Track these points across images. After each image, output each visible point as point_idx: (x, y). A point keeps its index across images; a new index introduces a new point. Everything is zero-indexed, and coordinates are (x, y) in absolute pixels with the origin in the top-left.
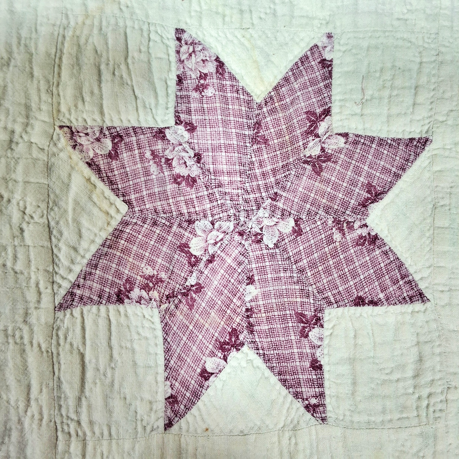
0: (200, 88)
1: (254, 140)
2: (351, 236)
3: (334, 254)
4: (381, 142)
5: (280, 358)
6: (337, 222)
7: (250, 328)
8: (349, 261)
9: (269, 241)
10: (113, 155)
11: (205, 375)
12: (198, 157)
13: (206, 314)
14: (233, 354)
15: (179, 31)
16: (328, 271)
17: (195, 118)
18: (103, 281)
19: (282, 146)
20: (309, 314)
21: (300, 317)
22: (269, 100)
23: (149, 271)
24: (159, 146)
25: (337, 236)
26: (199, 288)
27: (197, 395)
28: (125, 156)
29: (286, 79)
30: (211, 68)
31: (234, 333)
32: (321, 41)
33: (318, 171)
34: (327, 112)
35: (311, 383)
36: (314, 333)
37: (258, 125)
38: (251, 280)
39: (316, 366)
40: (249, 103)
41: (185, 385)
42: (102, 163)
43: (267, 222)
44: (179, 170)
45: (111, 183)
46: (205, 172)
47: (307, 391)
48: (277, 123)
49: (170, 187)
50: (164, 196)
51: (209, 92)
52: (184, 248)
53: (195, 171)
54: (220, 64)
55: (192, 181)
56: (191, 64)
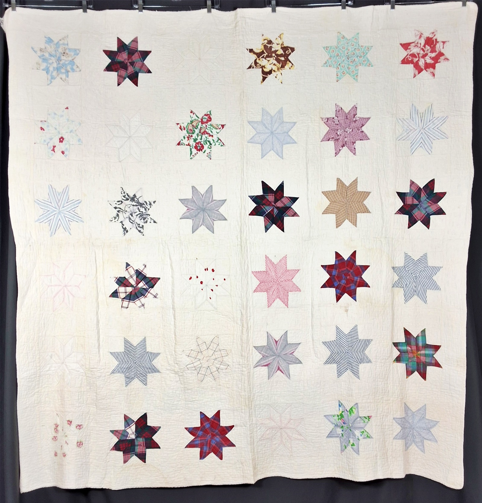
0: (339, 112)
1: (346, 118)
2: (360, 131)
3: (357, 134)
4: (364, 118)
5: (350, 148)
6: (358, 129)
7: (346, 144)
8: (359, 134)
9: (348, 132)
10: (327, 121)
11: (340, 150)
12: (339, 121)
13: (340, 142)
14: (344, 147)
15: (336, 104)
16: (356, 136)
17: (338, 116)
18: (326, 138)
19: (350, 119)
20: (354, 142)
21: (353, 142)
22: (348, 113)
23: (332, 137)
24: (333, 120)
25: (358, 131)
26: (339, 139)
27: (339, 153)
28: (329, 121)
29: (351, 110)
30: (340, 109)
31: (344, 145)
32: (356, 104)
33: (355, 122)
34: (356, 114)
35: (354, 151)
36: (354, 144)
37: (347, 116)
38: (346, 138)
39: (355, 149)
40: (345, 113)
41: (337, 151)
42: (326, 122)
43: (348, 130)
44: (336, 123)
45: (327, 125)
46: (339, 123)
47: (353, 152)
48: (349, 116)
49: (335, 125)
50: (334, 126)
51: (340, 112)
52: (337, 133)
53: (338, 123)
54: (341, 108)
55: (338, 124)
56: (337, 108)
